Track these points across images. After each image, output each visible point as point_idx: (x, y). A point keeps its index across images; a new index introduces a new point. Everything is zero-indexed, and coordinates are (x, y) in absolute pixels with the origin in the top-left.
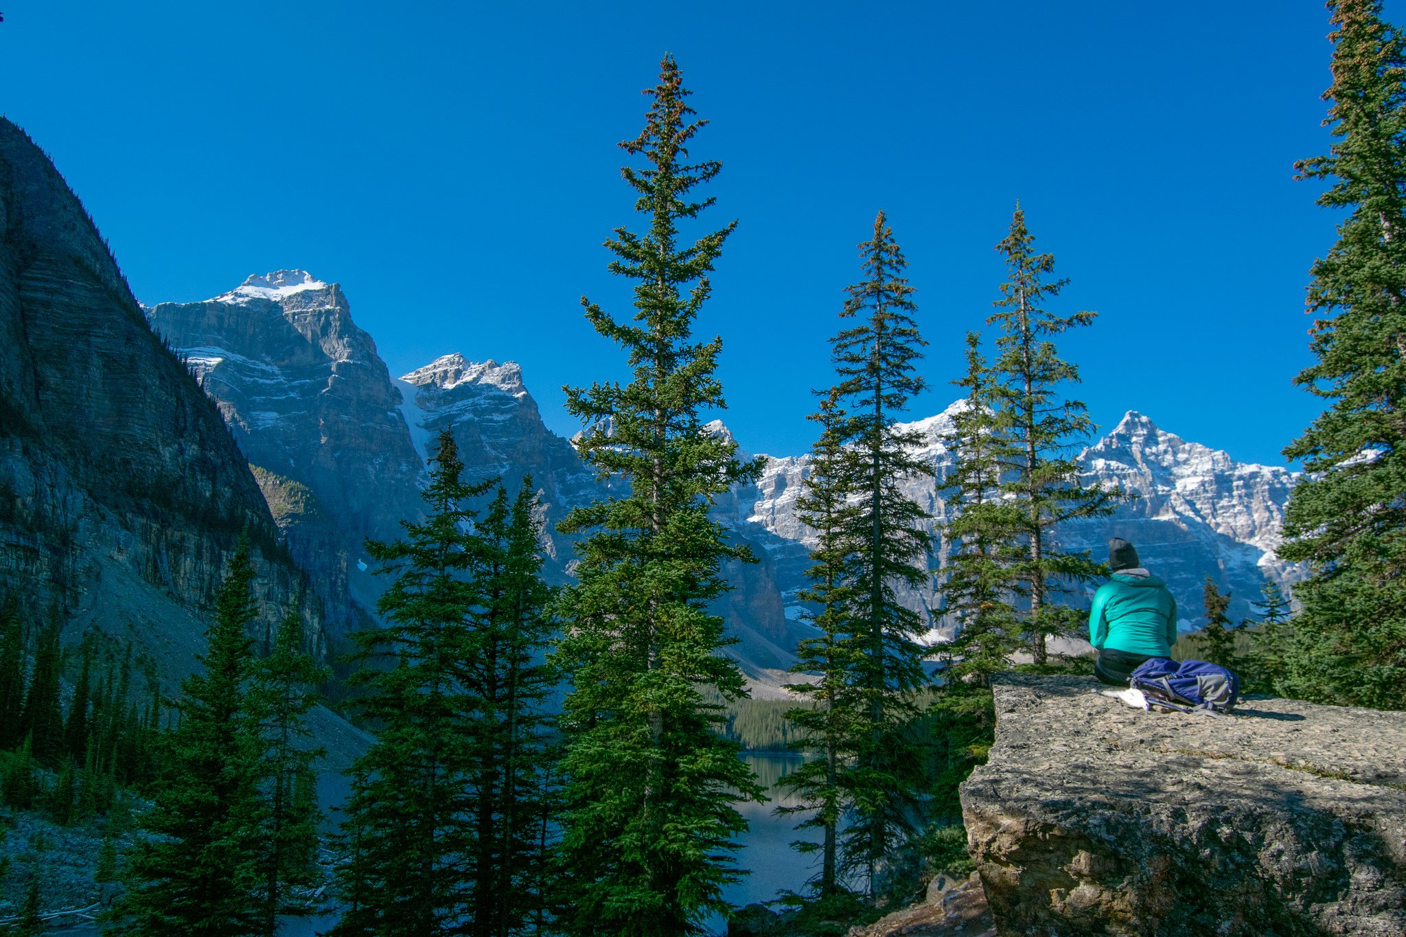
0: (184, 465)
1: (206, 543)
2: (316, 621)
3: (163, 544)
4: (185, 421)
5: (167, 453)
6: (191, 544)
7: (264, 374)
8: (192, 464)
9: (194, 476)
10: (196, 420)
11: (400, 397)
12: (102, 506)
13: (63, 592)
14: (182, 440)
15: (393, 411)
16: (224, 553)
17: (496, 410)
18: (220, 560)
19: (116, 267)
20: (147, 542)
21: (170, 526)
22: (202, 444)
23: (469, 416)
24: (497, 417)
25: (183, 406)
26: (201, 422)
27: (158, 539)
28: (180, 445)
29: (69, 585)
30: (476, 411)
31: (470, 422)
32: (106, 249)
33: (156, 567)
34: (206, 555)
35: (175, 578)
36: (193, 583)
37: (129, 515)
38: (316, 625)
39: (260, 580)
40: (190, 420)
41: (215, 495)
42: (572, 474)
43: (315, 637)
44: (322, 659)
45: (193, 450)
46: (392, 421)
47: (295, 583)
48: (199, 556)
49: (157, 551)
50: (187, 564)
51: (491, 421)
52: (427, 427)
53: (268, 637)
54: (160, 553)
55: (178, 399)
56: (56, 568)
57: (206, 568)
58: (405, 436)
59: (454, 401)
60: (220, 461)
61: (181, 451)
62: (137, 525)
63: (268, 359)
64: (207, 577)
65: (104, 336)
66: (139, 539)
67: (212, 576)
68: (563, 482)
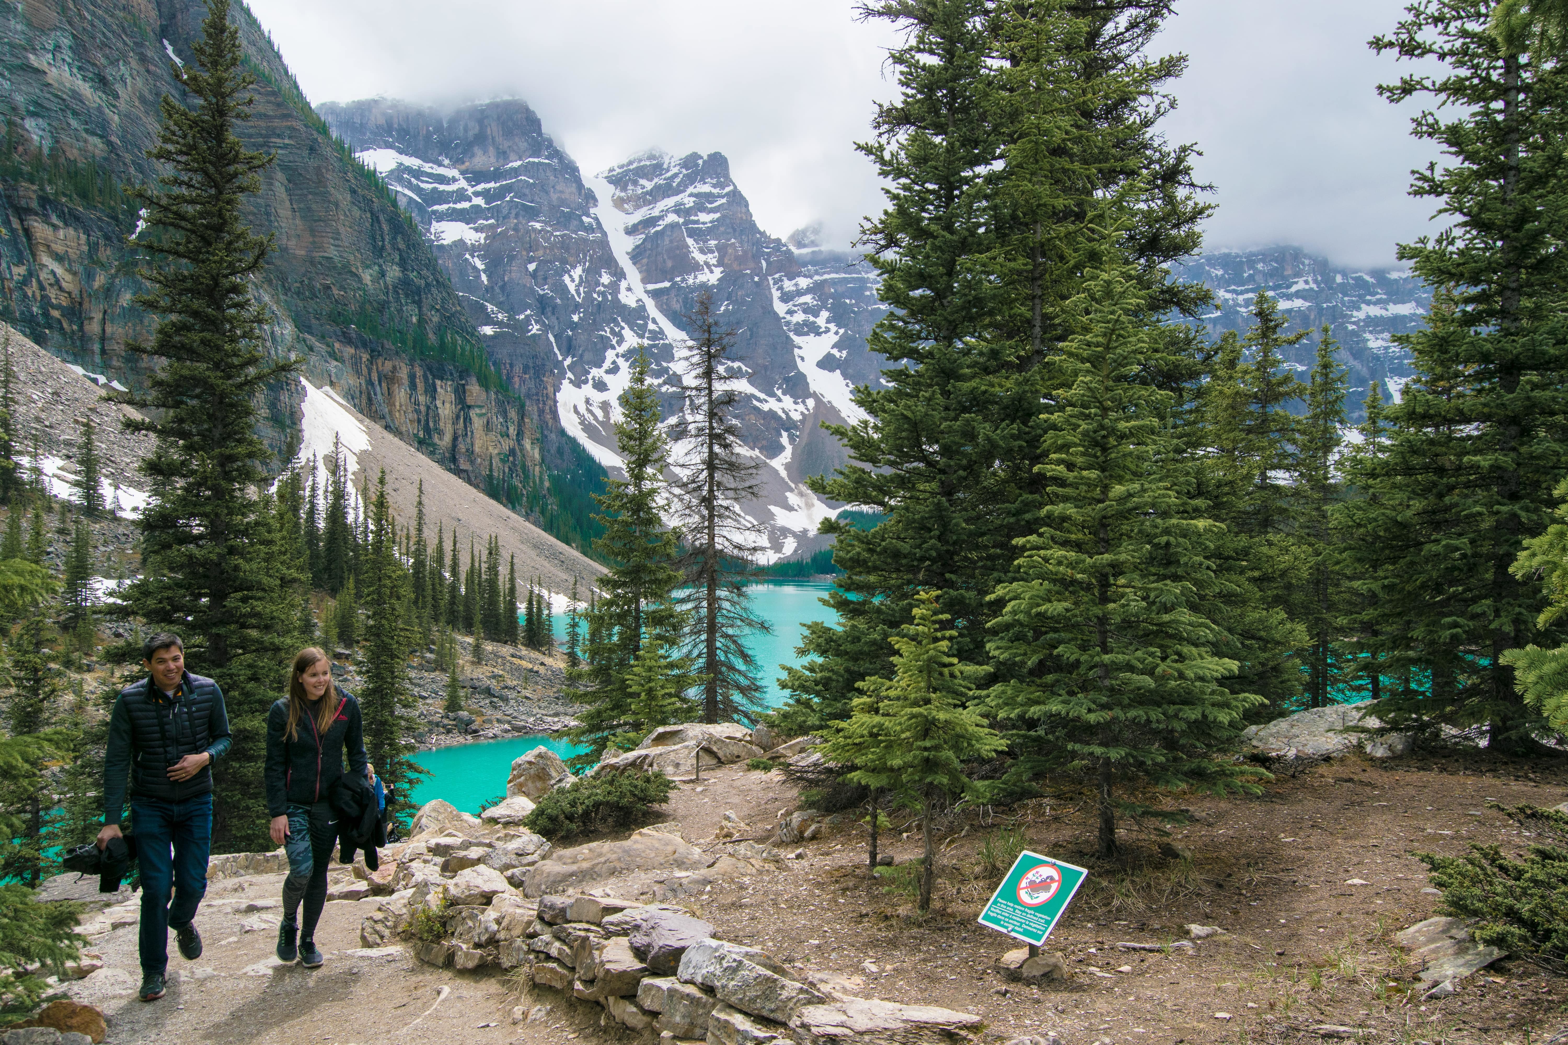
0: (386, 287)
1: (419, 372)
2: (537, 452)
3: (375, 377)
4: (383, 240)
5: (367, 277)
6: (403, 373)
7: (442, 179)
8: (395, 287)
9: (398, 300)
10: (394, 238)
11: (595, 200)
12: (307, 336)
13: (283, 430)
14: (381, 261)
15: (588, 216)
16: (438, 382)
17: (702, 209)
18: (435, 390)
19: (283, 64)
20: (358, 373)
21: (380, 355)
22: (403, 264)
23: (672, 218)
24: (703, 217)
25: (379, 222)
26: (399, 239)
27: (370, 371)
28: (380, 266)
29: (288, 422)
30: (678, 210)
31: (673, 226)
32: (270, 43)
33: (370, 399)
34: (420, 385)
35: (390, 412)
36: (410, 416)
37: (337, 345)
38: (537, 456)
39: (478, 411)
40: (387, 238)
41: (422, 321)
42: (790, 279)
43: (537, 469)
44: (545, 492)
45: (394, 273)
46: (589, 229)
47: (513, 414)
48: (413, 386)
49: (370, 382)
50: (401, 395)
51: (697, 222)
52: (631, 231)
53: (491, 470)
54: (372, 384)
55: (372, 214)
56: (273, 405)
57: (422, 399)
58: (604, 243)
59: (655, 201)
60: (423, 282)
61: (383, 274)
62: (346, 356)
63: (447, 162)
64: (423, 409)
65: (285, 147)
66: (350, 370)
67: (428, 408)
68: (780, 288)
